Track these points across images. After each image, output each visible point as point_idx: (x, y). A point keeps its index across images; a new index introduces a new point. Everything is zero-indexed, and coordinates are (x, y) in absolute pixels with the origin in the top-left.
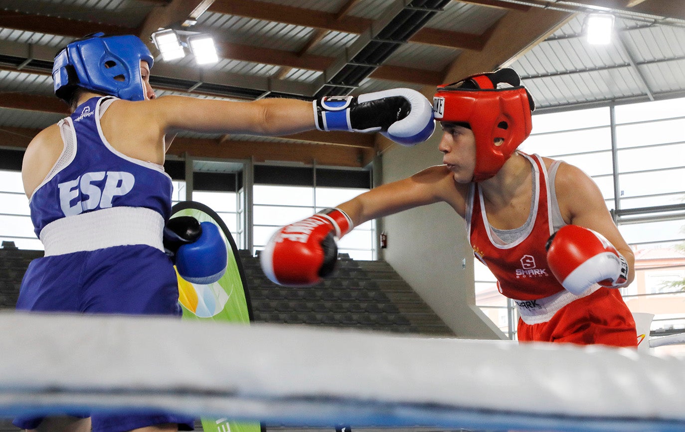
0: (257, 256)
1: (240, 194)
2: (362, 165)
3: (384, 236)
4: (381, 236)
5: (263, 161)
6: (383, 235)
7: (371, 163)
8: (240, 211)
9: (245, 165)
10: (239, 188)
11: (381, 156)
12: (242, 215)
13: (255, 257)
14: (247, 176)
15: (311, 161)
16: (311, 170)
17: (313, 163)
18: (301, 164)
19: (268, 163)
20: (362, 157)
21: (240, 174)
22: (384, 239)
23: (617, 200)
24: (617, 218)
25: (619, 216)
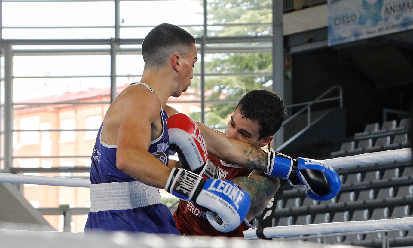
23: (117, 27)
24: (116, 47)
25: (119, 44)
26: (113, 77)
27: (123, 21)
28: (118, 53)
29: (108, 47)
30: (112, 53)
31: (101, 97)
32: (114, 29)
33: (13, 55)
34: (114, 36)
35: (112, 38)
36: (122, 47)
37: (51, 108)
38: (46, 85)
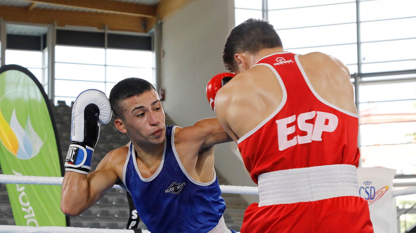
0: (58, 105)
1: (44, 52)
2: (146, 31)
4: (160, 91)
5: (64, 26)
7: (153, 30)
8: (44, 67)
9: (49, 29)
10: (45, 47)
11: (161, 24)
12: (46, 71)
13: (57, 107)
14: (51, 39)
15: (103, 27)
16: (103, 35)
17: (104, 29)
18: (95, 30)
19: (68, 28)
20: (145, 24)
21: (45, 36)
22: (163, 93)
23: (359, 64)
24: (359, 80)
25: (361, 78)
27: (364, 59)
28: (360, 84)
29: (353, 80)
30: (356, 84)
32: (357, 66)
34: (357, 72)
35: (355, 73)
36: (364, 79)
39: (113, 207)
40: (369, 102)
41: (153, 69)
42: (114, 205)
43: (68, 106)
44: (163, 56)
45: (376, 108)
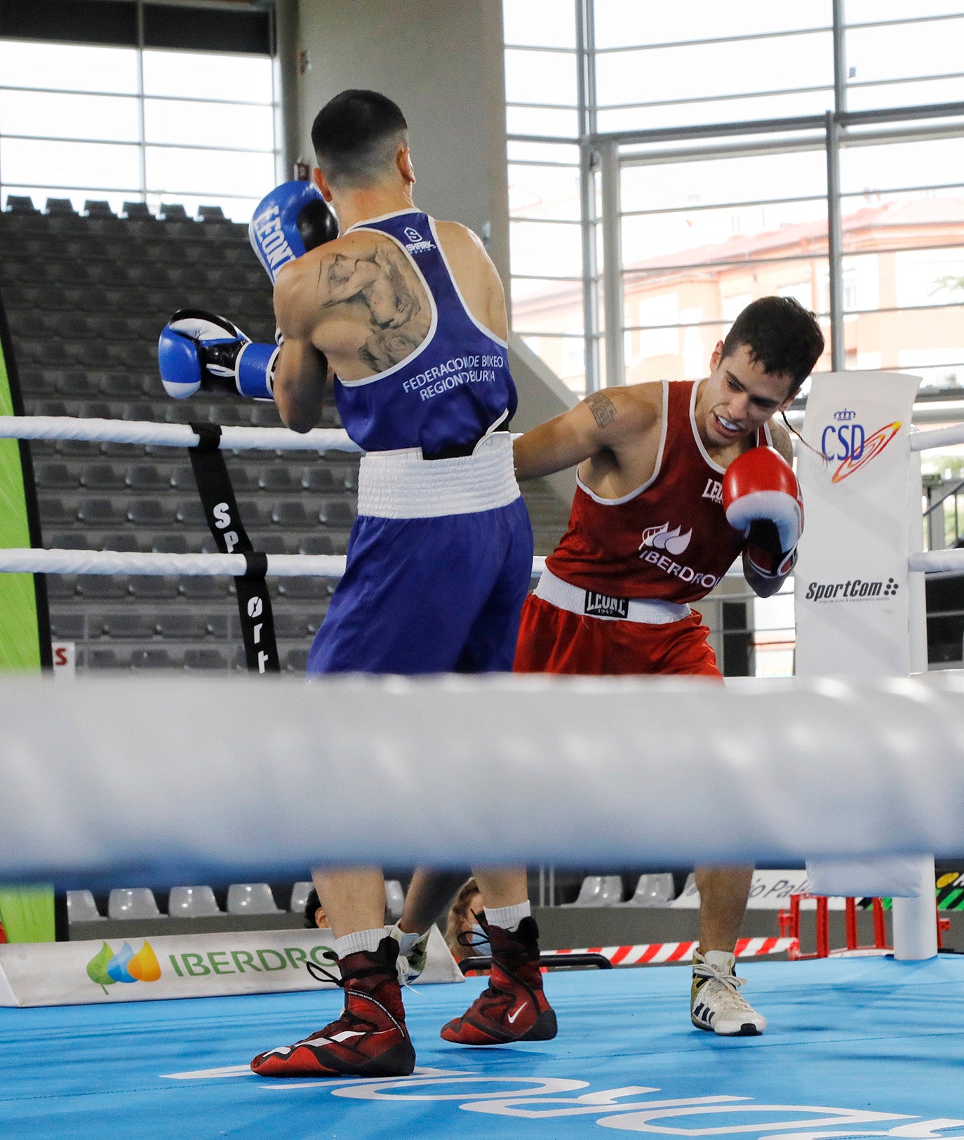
0: (10, 208)
3: (302, 169)
4: (296, 168)
6: (300, 165)
13: (7, 213)
16: (130, 8)
22: (303, 174)
23: (839, 88)
24: (838, 131)
25: (844, 126)
26: (832, 198)
27: (853, 73)
28: (842, 144)
29: (821, 132)
30: (830, 144)
31: (809, 241)
32: (832, 93)
33: (620, 166)
34: (832, 109)
35: (828, 113)
36: (852, 129)
37: (701, 274)
38: (690, 224)
39: (172, 491)
40: (866, 193)
41: (274, 105)
42: (172, 487)
43: (38, 213)
44: (303, 70)
45: (885, 207)
